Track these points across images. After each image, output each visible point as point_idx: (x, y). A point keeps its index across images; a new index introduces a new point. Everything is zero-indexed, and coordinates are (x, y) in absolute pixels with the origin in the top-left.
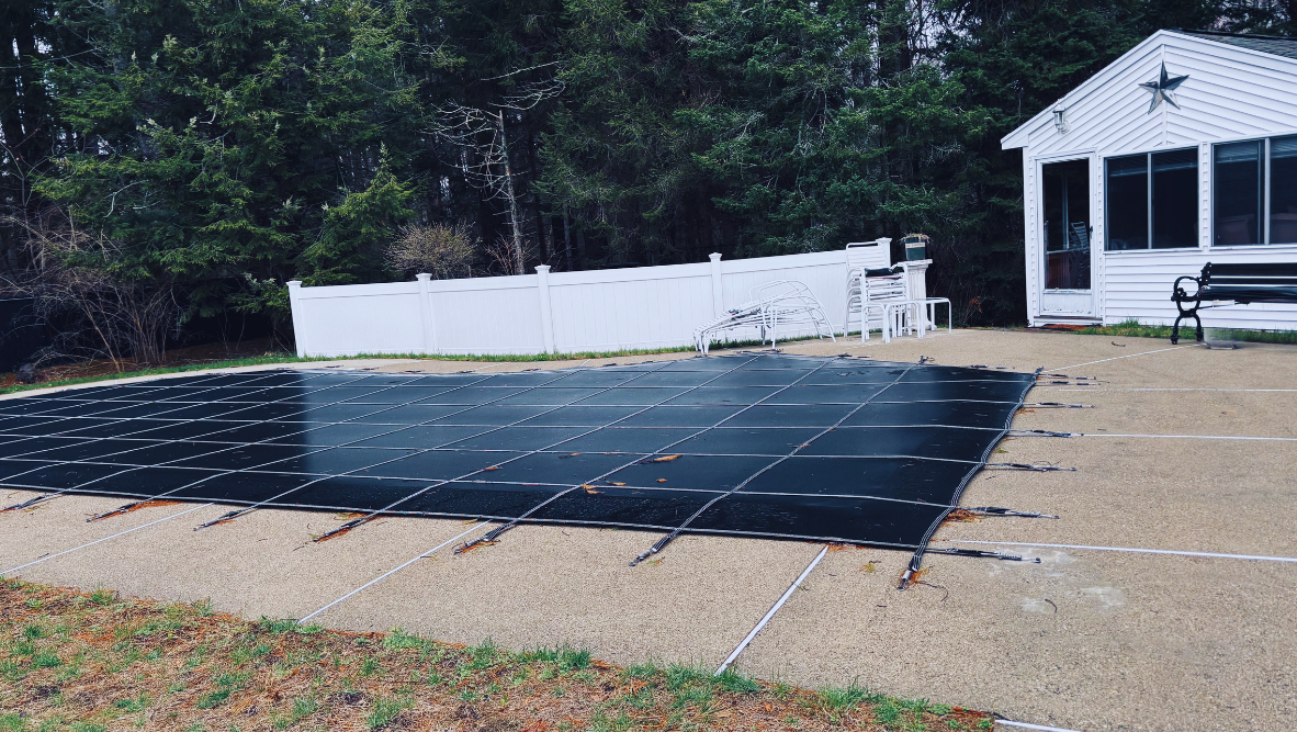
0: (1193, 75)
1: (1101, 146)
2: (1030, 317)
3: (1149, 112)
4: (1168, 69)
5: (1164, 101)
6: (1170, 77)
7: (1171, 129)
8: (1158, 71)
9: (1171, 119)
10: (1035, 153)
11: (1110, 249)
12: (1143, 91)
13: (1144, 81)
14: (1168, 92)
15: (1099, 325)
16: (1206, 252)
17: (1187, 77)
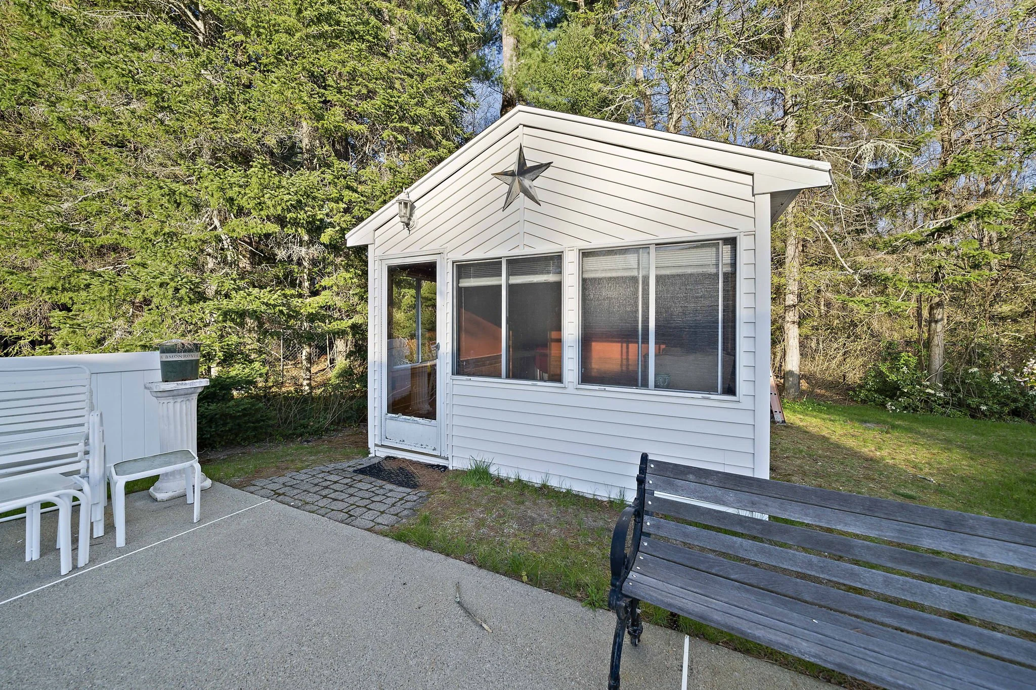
0: (557, 161)
1: (449, 246)
2: (371, 444)
3: (504, 208)
4: (527, 154)
5: (522, 195)
6: (529, 164)
7: (528, 227)
8: (515, 157)
9: (528, 215)
10: (379, 252)
11: (458, 373)
12: (496, 182)
13: (499, 169)
14: (527, 182)
15: (445, 468)
16: (571, 389)
17: (548, 165)
